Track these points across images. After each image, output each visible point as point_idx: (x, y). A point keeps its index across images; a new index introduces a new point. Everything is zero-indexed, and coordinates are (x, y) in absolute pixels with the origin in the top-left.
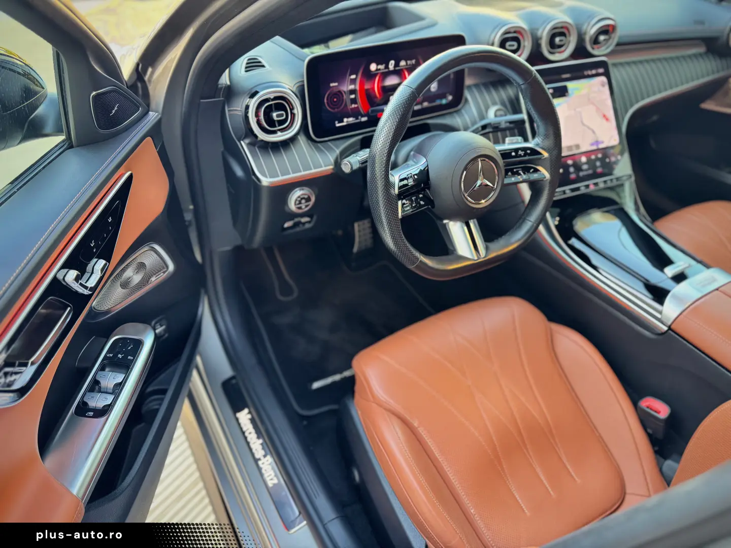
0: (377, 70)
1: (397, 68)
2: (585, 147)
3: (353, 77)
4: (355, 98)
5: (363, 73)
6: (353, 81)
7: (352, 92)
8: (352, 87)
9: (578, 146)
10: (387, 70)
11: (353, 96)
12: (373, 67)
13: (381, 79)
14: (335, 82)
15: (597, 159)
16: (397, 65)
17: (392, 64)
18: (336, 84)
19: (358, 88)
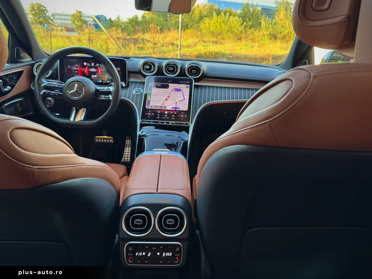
0: (87, 65)
1: (95, 66)
2: (169, 108)
3: (77, 65)
4: (77, 73)
5: (81, 65)
6: (77, 67)
7: (76, 70)
8: (76, 69)
9: (166, 107)
10: (91, 66)
11: (77, 72)
12: (85, 64)
13: (88, 68)
14: (70, 66)
15: (173, 114)
16: (95, 65)
17: (93, 64)
18: (70, 67)
19: (79, 69)
